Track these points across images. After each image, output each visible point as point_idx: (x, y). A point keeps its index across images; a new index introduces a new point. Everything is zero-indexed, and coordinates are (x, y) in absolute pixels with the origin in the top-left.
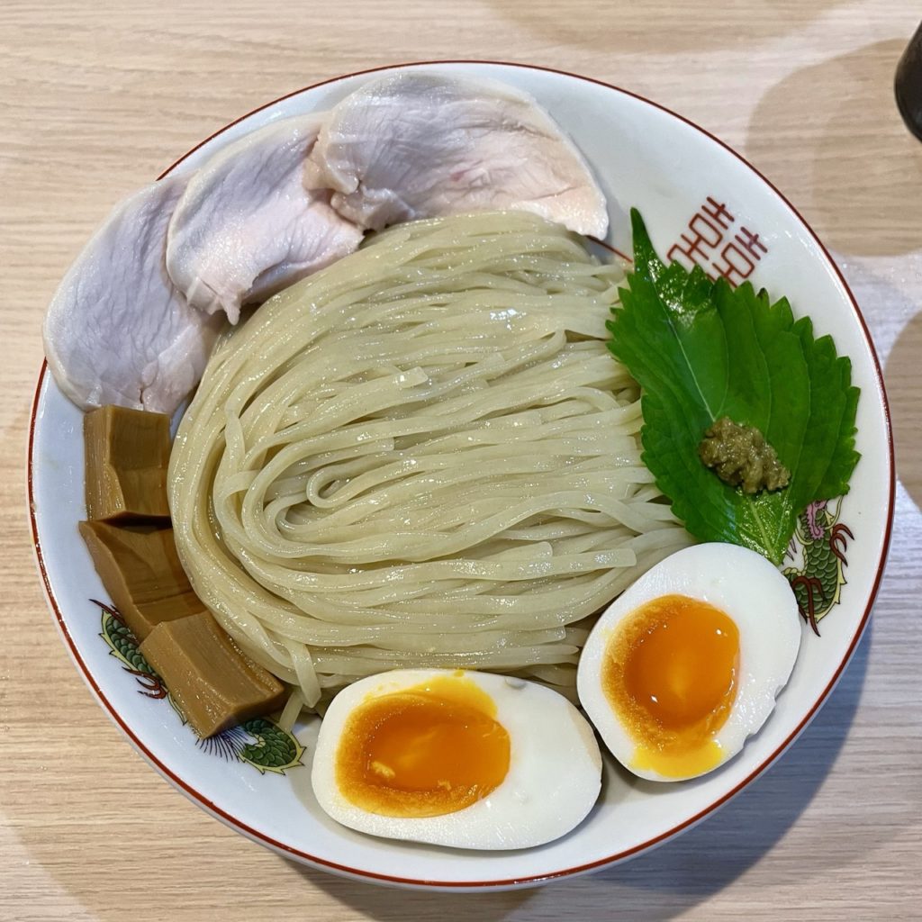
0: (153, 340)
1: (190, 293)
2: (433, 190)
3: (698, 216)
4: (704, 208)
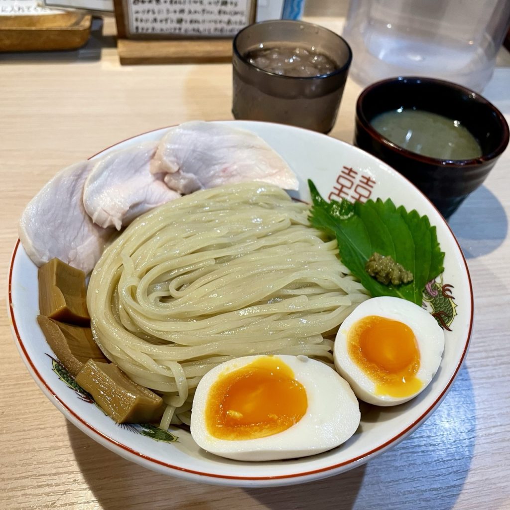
0: (75, 238)
1: (94, 218)
2: (213, 177)
3: (340, 176)
4: (343, 172)
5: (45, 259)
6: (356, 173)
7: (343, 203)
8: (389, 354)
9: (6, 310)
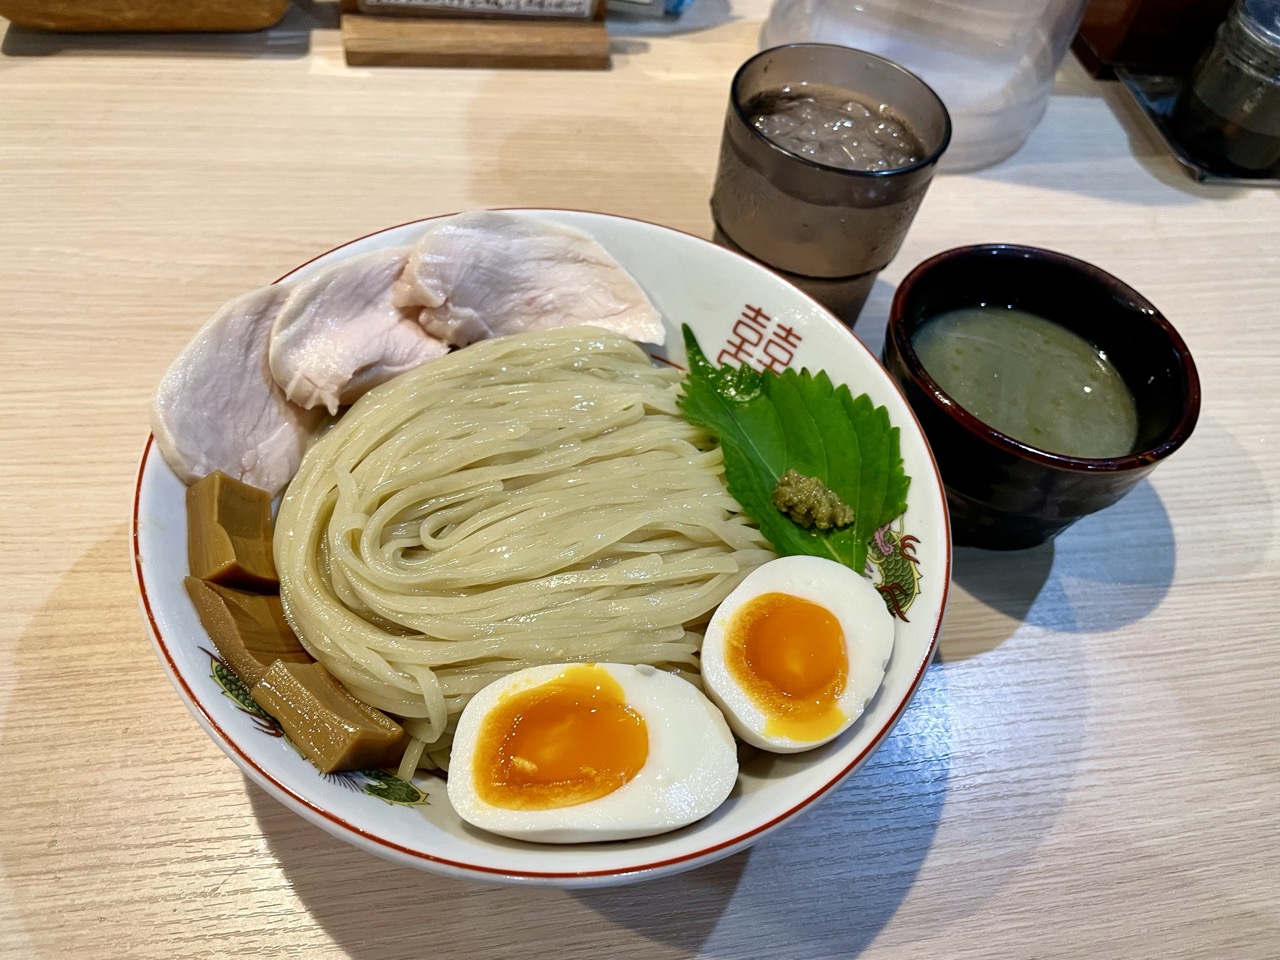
0: (253, 429)
1: (290, 390)
2: (509, 313)
3: (740, 322)
4: (744, 315)
5: (199, 472)
6: (768, 319)
7: (742, 371)
8: (794, 665)
9: (128, 542)
